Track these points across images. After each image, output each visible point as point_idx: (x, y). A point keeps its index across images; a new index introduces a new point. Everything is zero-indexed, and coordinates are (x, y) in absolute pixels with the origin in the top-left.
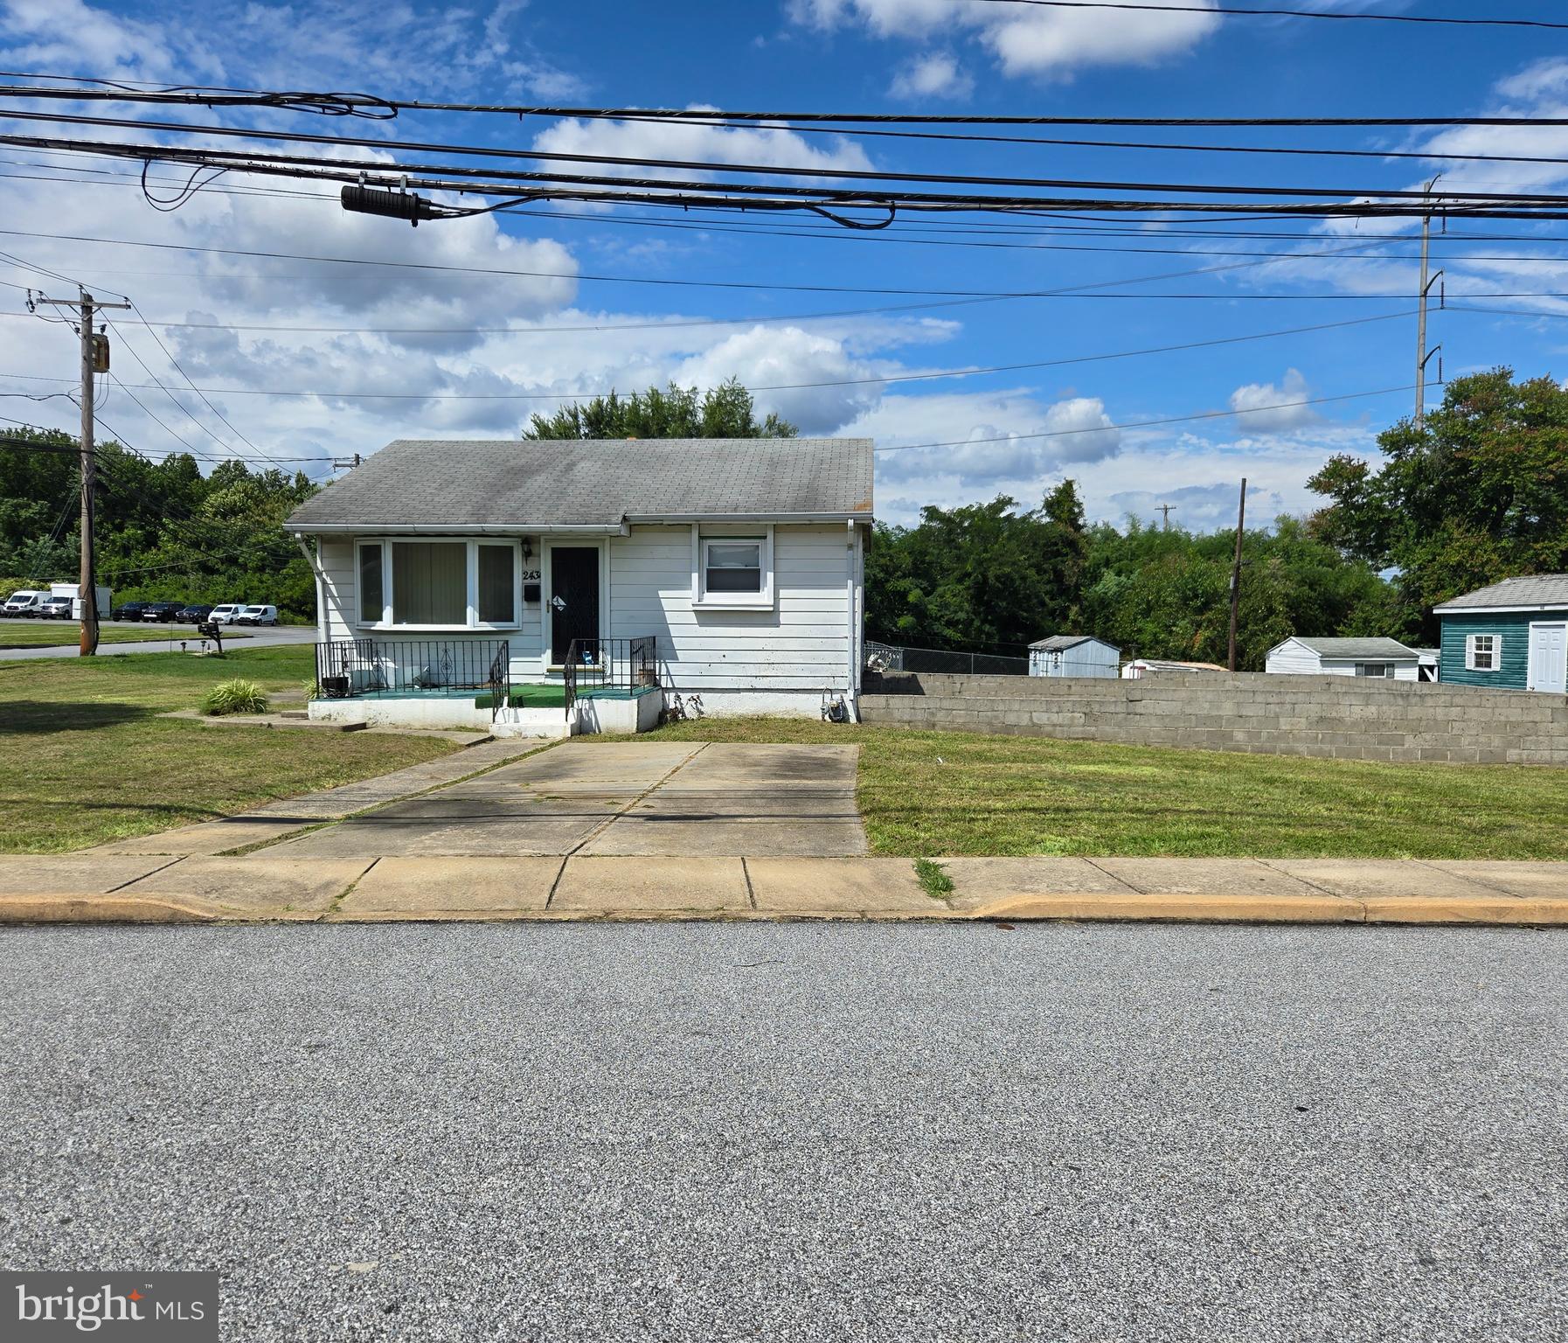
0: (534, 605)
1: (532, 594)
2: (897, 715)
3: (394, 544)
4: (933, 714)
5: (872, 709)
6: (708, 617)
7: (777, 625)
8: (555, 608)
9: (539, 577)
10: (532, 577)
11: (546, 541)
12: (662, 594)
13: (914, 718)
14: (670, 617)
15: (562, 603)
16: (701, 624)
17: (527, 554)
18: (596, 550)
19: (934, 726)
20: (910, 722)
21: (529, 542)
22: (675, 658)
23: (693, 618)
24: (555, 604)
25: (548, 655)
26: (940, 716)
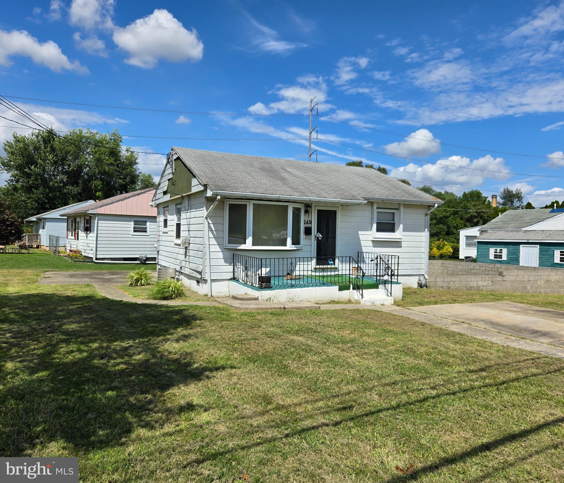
0: (309, 237)
1: (308, 231)
2: (438, 284)
3: (254, 204)
4: (449, 284)
5: (430, 282)
6: (377, 243)
7: (401, 247)
8: (318, 238)
9: (311, 223)
10: (307, 223)
11: (315, 206)
12: (360, 232)
13: (443, 285)
14: (363, 243)
15: (321, 236)
16: (374, 247)
17: (306, 212)
18: (336, 211)
19: (449, 288)
20: (442, 287)
21: (308, 206)
22: (364, 262)
23: (371, 244)
24: (318, 236)
25: (314, 261)
26: (452, 285)
